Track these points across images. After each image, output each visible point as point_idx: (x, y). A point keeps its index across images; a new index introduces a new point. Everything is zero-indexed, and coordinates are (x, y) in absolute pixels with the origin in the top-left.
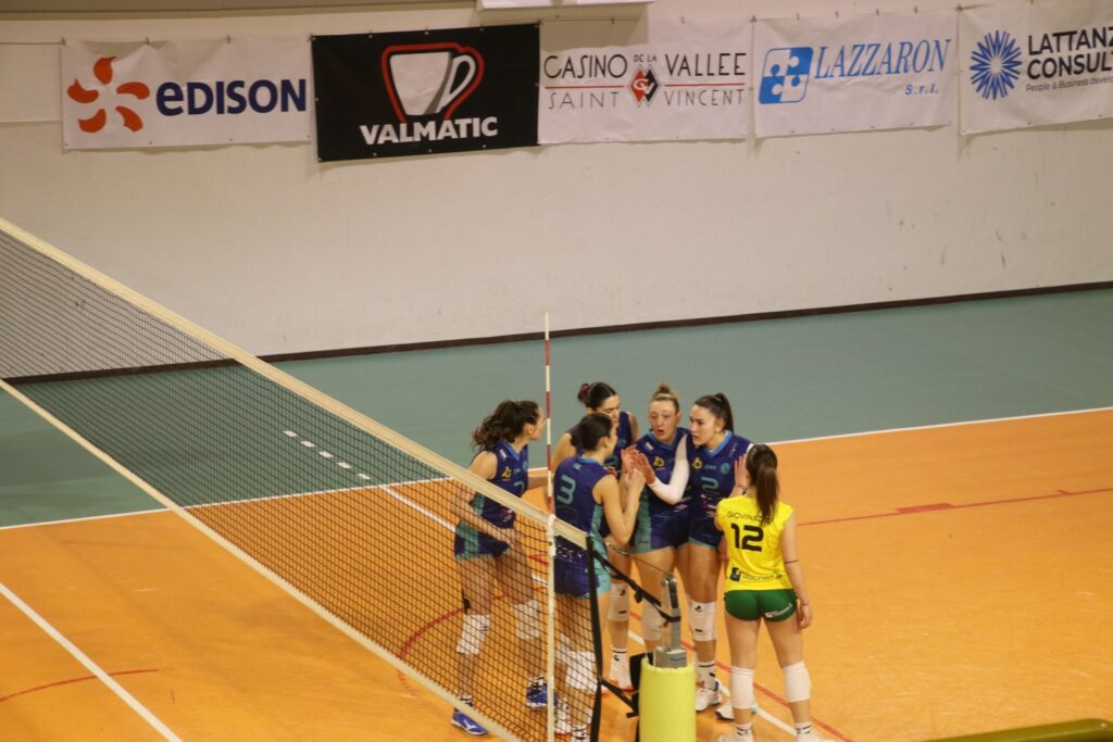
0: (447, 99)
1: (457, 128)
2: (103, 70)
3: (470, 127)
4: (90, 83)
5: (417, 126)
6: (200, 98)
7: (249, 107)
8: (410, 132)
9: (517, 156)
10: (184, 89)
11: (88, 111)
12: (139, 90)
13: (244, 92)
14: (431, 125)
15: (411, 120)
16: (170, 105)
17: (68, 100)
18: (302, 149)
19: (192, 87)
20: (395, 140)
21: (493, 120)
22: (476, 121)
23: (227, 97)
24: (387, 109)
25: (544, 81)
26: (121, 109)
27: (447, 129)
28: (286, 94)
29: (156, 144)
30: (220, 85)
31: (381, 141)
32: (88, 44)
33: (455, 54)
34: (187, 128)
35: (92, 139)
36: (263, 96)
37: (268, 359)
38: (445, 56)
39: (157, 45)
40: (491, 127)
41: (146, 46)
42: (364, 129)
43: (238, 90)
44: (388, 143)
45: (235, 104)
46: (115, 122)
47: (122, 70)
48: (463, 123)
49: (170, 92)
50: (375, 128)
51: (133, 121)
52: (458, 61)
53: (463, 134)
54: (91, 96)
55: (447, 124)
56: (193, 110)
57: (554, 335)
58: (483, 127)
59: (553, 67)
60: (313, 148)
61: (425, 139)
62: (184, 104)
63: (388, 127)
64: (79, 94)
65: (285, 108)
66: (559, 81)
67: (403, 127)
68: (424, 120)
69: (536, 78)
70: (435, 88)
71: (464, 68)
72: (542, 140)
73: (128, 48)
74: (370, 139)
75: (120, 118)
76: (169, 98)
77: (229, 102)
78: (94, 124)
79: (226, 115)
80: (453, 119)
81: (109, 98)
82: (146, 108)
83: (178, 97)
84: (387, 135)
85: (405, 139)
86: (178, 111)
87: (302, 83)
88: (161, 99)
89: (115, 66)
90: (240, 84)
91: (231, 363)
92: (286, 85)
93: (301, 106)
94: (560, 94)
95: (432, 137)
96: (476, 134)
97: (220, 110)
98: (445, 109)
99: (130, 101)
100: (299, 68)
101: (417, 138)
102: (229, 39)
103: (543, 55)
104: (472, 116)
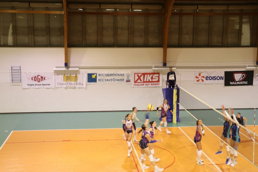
0: (241, 79)
1: (242, 83)
2: (200, 75)
3: (244, 83)
4: (198, 76)
5: (237, 82)
6: (211, 78)
7: (216, 79)
8: (236, 83)
9: (250, 86)
10: (209, 77)
11: (198, 79)
12: (204, 77)
13: (216, 78)
14: (239, 82)
15: (236, 82)
16: (207, 79)
17: (195, 78)
18: (222, 85)
19: (210, 77)
20: (234, 84)
21: (247, 82)
22: (245, 82)
23: (214, 78)
24: (234, 80)
25: (254, 77)
26: (201, 79)
27: (241, 83)
28: (221, 78)
29: (205, 83)
30: (213, 77)
31: (232, 84)
32: (198, 72)
33: (243, 74)
34: (209, 81)
35: (198, 82)
36: (218, 78)
37: (217, 109)
38: (241, 74)
39: (206, 72)
40: (247, 83)
41: (205, 72)
42: (230, 82)
43: (215, 77)
44: (233, 84)
45: (215, 79)
46: (201, 81)
47: (202, 75)
48: (243, 82)
49: (207, 77)
50: (232, 82)
51: (203, 81)
52: (243, 75)
53: (243, 83)
54: (198, 78)
55: (241, 82)
56: (210, 80)
57: (256, 109)
58: (246, 83)
59: (255, 76)
60: (224, 84)
61: (238, 84)
62: (209, 79)
63: (233, 82)
64: (197, 77)
65: (221, 80)
66: (256, 77)
67: (235, 82)
68: (238, 82)
69: (253, 77)
70: (240, 78)
71: (244, 75)
72: (253, 85)
73: (203, 72)
74: (231, 84)
75: (201, 80)
76: (207, 78)
77: (214, 79)
78: (198, 81)
79: (214, 80)
80: (242, 82)
81: (200, 78)
82: (204, 79)
83: (208, 78)
84: (233, 83)
85: (235, 84)
86: (208, 80)
87: (223, 77)
88: (206, 78)
89: (201, 74)
90: (216, 77)
91: (212, 109)
92: (221, 77)
93: (223, 79)
94: (256, 79)
95: (239, 84)
96: (245, 83)
97: (213, 80)
98: (241, 80)
99: (202, 78)
100: (223, 75)
101: (237, 84)
102: (215, 71)
103: (254, 74)
104: (244, 81)
